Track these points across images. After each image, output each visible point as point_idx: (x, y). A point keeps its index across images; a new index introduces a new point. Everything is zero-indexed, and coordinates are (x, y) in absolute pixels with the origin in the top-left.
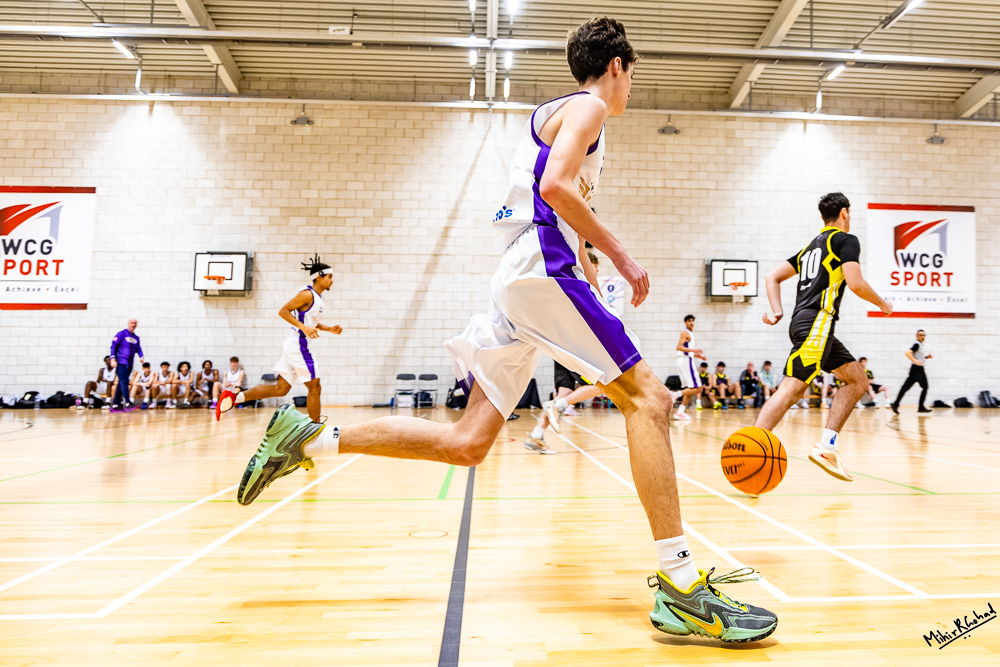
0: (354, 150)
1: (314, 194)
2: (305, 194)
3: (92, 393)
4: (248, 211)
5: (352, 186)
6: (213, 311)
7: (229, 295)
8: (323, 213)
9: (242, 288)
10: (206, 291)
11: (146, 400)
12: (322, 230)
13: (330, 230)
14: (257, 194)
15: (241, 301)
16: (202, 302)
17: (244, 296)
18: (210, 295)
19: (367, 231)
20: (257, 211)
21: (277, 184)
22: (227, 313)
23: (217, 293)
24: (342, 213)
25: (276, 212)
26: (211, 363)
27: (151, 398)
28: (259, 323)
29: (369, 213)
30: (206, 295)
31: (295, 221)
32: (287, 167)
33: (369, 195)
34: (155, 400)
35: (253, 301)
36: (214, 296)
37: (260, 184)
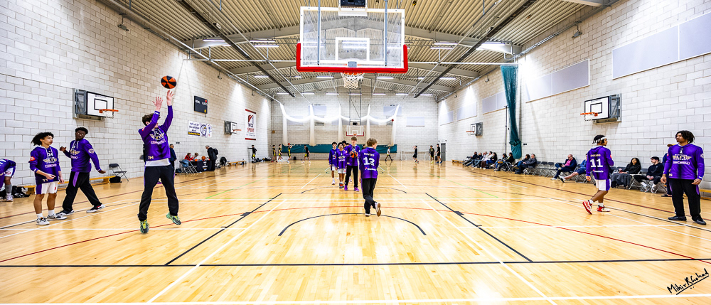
0: (143, 52)
1: (128, 69)
2: (125, 68)
4: (98, 69)
5: (143, 70)
8: (132, 80)
12: (132, 89)
13: (135, 90)
14: (102, 60)
19: (148, 93)
20: (102, 71)
21: (111, 58)
24: (140, 82)
25: (112, 74)
29: (149, 85)
31: (121, 81)
32: (116, 50)
33: (149, 76)
37: (103, 55)
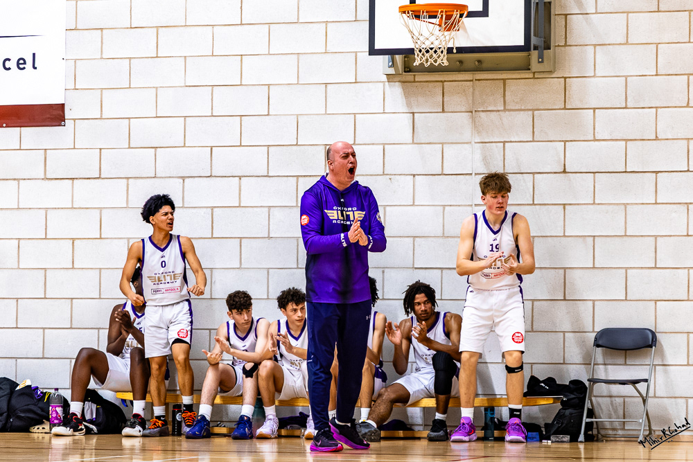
3: (93, 385)
6: (432, 122)
7: (479, 67)
9: (521, 42)
10: (408, 53)
11: (247, 410)
15: (518, 86)
16: (395, 92)
17: (527, 68)
18: (422, 69)
22: (476, 127)
23: (444, 61)
26: (429, 292)
27: (259, 404)
28: (578, 156)
30: (408, 68)
34: (270, 411)
35: (557, 84)
36: (433, 70)
